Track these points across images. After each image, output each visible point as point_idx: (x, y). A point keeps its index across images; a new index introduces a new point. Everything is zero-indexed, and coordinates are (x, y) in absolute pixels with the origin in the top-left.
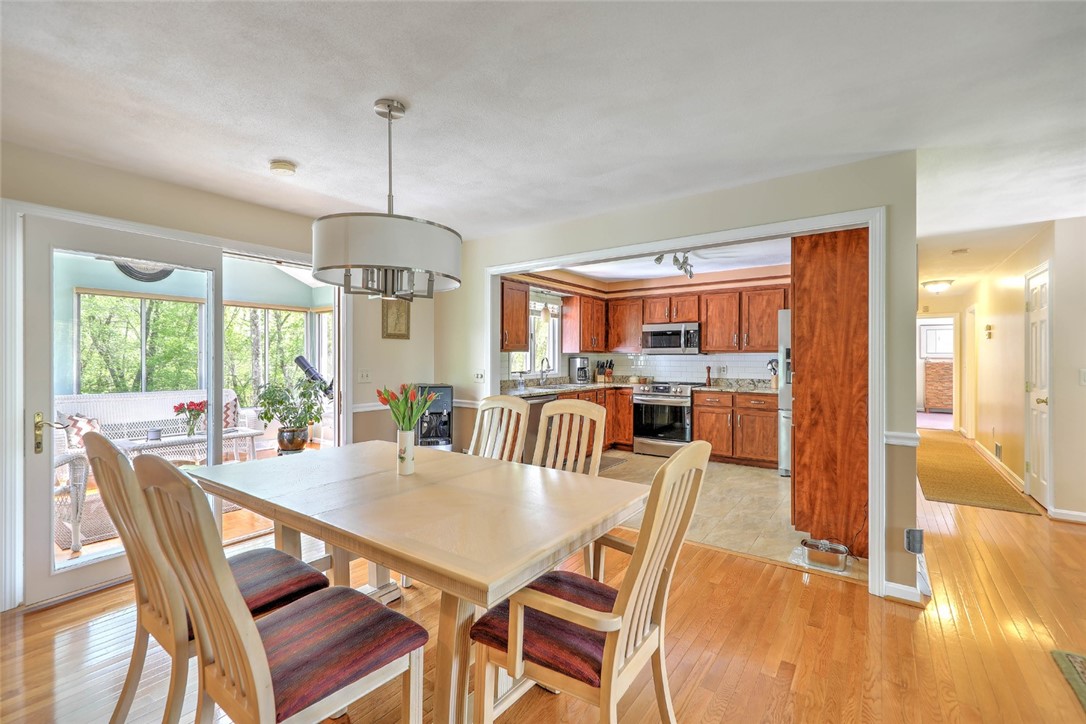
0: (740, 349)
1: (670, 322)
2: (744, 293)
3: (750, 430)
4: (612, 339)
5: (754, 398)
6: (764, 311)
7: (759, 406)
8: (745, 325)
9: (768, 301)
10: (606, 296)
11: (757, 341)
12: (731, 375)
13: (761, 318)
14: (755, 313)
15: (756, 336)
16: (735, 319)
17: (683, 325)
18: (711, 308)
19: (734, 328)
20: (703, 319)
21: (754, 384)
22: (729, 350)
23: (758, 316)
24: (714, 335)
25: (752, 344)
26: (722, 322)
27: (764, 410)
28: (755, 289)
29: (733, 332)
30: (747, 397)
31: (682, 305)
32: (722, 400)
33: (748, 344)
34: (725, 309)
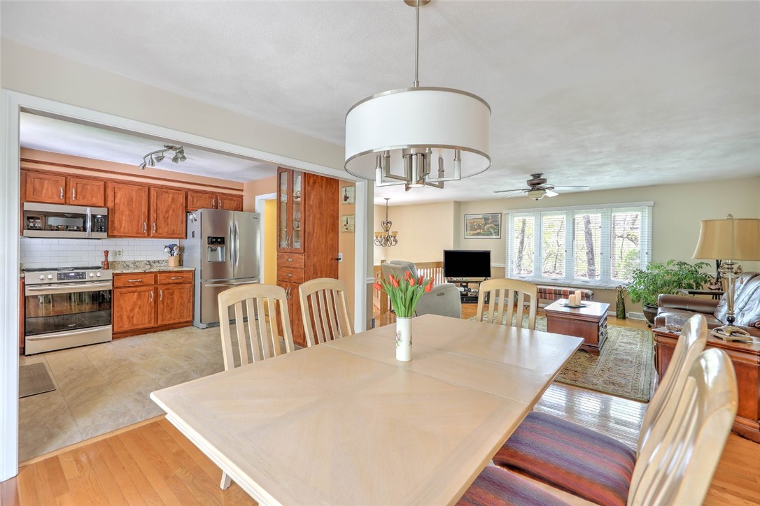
0: (148, 236)
1: (66, 203)
2: (152, 189)
3: (169, 301)
5: (173, 275)
6: (169, 207)
7: (177, 281)
8: (153, 216)
9: (173, 199)
11: (164, 229)
12: (126, 257)
13: (167, 212)
14: (162, 208)
15: (163, 225)
16: (144, 209)
17: (88, 208)
18: (119, 196)
19: (143, 218)
20: (110, 204)
22: (138, 235)
23: (164, 210)
24: (122, 221)
25: (160, 231)
26: (131, 211)
27: (181, 283)
28: (162, 187)
29: (141, 221)
30: (168, 274)
31: (83, 188)
32: (144, 280)
33: (156, 231)
34: (134, 199)
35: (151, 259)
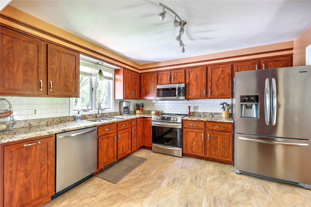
0: (206, 97)
1: (171, 83)
2: (209, 67)
3: (214, 143)
4: (143, 92)
5: (217, 124)
6: (220, 77)
7: (220, 129)
8: (209, 84)
9: (222, 71)
10: (140, 72)
11: (216, 93)
12: (200, 110)
13: (218, 80)
14: (215, 78)
15: (215, 90)
16: (204, 81)
17: (177, 85)
18: (191, 76)
19: (203, 86)
20: (187, 81)
21: (212, 115)
22: (201, 97)
23: (216, 79)
24: (193, 91)
25: (213, 94)
26: (197, 83)
27: (223, 131)
28: (215, 64)
29: (203, 88)
30: (213, 124)
31: (176, 75)
32: (199, 125)
33: (211, 94)
34: (199, 76)
35: (213, 112)
